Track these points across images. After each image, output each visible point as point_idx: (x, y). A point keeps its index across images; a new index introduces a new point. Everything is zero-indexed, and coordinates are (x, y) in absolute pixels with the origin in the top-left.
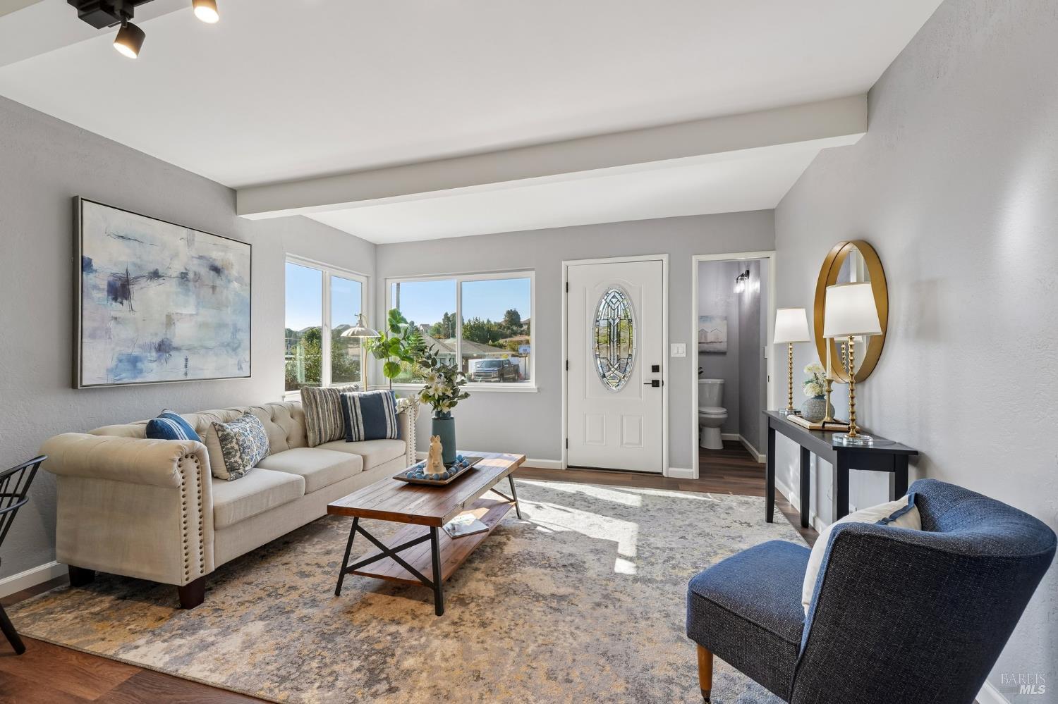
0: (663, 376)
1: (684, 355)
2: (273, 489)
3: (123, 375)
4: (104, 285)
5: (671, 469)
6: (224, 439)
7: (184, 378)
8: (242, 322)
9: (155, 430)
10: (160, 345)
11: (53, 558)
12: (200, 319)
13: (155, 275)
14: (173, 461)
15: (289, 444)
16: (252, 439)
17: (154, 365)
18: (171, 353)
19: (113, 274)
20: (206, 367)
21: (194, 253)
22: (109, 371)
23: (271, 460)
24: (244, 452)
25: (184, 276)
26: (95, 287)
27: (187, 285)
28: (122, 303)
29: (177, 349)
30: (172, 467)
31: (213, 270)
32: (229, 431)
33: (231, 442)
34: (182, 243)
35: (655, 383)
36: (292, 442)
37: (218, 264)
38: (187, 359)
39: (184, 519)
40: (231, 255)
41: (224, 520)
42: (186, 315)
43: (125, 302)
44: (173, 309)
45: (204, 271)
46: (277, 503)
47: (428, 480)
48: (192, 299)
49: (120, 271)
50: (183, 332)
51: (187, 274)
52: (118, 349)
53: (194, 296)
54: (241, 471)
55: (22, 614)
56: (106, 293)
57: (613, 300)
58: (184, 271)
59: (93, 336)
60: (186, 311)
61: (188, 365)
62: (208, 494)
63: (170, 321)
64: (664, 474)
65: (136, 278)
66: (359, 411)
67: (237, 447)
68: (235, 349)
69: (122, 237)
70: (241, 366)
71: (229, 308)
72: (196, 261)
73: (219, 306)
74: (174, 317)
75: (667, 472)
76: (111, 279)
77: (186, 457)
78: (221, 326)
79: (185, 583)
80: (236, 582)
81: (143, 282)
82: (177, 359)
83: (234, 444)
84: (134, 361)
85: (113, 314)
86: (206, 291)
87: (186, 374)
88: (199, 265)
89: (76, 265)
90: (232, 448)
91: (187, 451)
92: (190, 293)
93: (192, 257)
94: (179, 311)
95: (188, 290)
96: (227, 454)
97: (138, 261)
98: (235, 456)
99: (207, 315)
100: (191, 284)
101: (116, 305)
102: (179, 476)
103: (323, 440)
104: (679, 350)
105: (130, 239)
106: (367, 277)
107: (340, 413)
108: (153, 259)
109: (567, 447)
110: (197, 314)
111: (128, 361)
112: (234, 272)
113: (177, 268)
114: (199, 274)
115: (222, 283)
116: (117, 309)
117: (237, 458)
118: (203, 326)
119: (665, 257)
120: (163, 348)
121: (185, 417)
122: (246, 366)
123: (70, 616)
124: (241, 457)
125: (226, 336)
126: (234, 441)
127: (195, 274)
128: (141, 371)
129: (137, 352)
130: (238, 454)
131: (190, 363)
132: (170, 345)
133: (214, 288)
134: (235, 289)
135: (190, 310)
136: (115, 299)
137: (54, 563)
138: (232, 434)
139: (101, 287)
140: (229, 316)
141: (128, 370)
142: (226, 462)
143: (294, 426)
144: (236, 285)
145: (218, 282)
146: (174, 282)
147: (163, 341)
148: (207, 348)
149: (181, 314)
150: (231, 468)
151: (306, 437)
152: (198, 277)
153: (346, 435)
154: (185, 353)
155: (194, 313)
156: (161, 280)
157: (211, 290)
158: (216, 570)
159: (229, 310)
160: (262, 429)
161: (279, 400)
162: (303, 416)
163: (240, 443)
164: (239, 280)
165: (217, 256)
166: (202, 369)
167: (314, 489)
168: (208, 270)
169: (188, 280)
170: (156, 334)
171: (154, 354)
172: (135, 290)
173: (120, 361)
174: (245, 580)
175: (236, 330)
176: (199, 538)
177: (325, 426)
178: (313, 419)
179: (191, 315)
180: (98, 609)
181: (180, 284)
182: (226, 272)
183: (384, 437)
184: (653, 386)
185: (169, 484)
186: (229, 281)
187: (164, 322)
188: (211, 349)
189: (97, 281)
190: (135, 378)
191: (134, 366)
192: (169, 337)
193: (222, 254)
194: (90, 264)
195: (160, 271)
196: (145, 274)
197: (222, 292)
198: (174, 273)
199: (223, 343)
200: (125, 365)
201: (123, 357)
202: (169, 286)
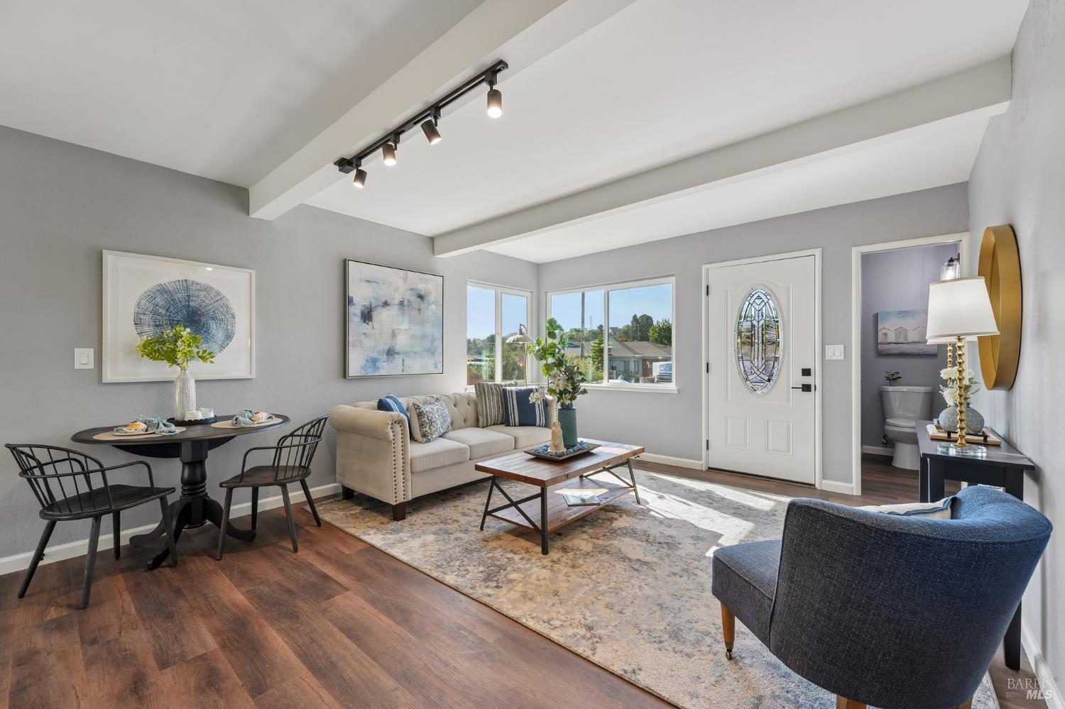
0: (815, 380)
1: (842, 357)
2: (448, 452)
3: (369, 370)
4: (359, 313)
5: (824, 481)
6: (420, 415)
7: (402, 373)
8: (437, 333)
9: (382, 406)
10: (388, 351)
11: (335, 482)
12: (411, 332)
13: (386, 304)
14: (388, 424)
15: (465, 424)
16: (437, 417)
17: (385, 364)
18: (395, 356)
19: (363, 306)
20: (415, 366)
21: (408, 287)
22: (362, 368)
23: (451, 434)
24: (431, 425)
25: (402, 303)
26: (355, 315)
27: (403, 310)
28: (368, 324)
29: (398, 353)
30: (387, 428)
31: (418, 297)
32: (423, 409)
33: (424, 417)
34: (401, 281)
35: (806, 388)
36: (468, 423)
37: (422, 293)
38: (403, 361)
39: (394, 463)
40: (430, 285)
41: (418, 468)
42: (403, 330)
43: (370, 323)
44: (396, 326)
45: (414, 299)
46: (450, 462)
47: (548, 456)
48: (407, 319)
49: (367, 303)
50: (402, 342)
52: (366, 353)
53: (408, 317)
54: (429, 438)
55: (321, 508)
56: (360, 318)
57: (757, 301)
58: (402, 300)
59: (354, 346)
60: (403, 327)
61: (405, 364)
62: (407, 448)
63: (394, 335)
64: (817, 486)
65: (375, 307)
66: (515, 402)
67: (427, 421)
68: (433, 353)
69: (369, 281)
70: (437, 365)
72: (409, 293)
73: (423, 323)
74: (396, 331)
75: (821, 484)
76: (363, 308)
77: (395, 422)
78: (424, 337)
79: (394, 504)
80: (425, 511)
81: (379, 308)
82: (398, 360)
83: (425, 419)
84: (374, 361)
85: (364, 331)
86: (415, 313)
87: (403, 370)
88: (411, 294)
89: (346, 301)
90: (425, 421)
91: (396, 419)
92: (406, 315)
93: (406, 290)
94: (399, 327)
95: (404, 312)
96: (421, 425)
97: (376, 296)
98: (426, 427)
99: (416, 329)
100: (406, 308)
101: (365, 325)
102: (391, 434)
103: (489, 423)
104: (835, 352)
105: (372, 282)
106: (531, 292)
107: (502, 404)
108: (384, 294)
109: (708, 449)
110: (410, 329)
111: (372, 361)
112: (432, 298)
113: (398, 298)
114: (411, 301)
115: (424, 306)
116: (366, 328)
117: (427, 429)
118: (413, 337)
119: (818, 252)
120: (390, 353)
121: (400, 400)
122: (440, 365)
123: (341, 513)
124: (430, 428)
125: (428, 344)
126: (426, 416)
127: (408, 301)
128: (378, 368)
129: (376, 355)
130: (428, 426)
132: (393, 351)
133: (419, 310)
134: (432, 310)
135: (405, 327)
136: (365, 321)
137: (335, 484)
138: (425, 412)
140: (429, 329)
141: (371, 367)
142: (421, 430)
143: (469, 411)
144: (433, 307)
145: (422, 306)
146: (396, 308)
147: (390, 348)
148: (415, 353)
149: (400, 329)
150: (424, 435)
151: (478, 420)
152: (410, 303)
153: (506, 422)
154: (402, 356)
155: (408, 328)
156: (389, 308)
157: (418, 312)
158: (412, 500)
159: (429, 325)
160: (446, 410)
161: (462, 391)
162: (476, 404)
163: (430, 419)
164: (435, 303)
165: (421, 287)
166: (412, 367)
167: (476, 456)
168: (416, 297)
169: (404, 306)
170: (386, 344)
171: (385, 356)
172: (375, 314)
173: (367, 361)
174: (430, 511)
175: (434, 339)
176: (402, 476)
177: (491, 412)
178: (482, 407)
179: (406, 330)
180: (354, 512)
181: (400, 309)
182: (427, 298)
183: (534, 425)
184: (803, 391)
185: (385, 439)
186: (429, 305)
187: (391, 334)
188: (418, 354)
189: (355, 311)
190: (375, 372)
191: (375, 365)
192: (393, 345)
193: (425, 285)
194: (352, 301)
195: (388, 301)
196: (380, 304)
197: (424, 313)
198: (396, 301)
199: (425, 349)
200: (370, 364)
201: (369, 359)
202: (394, 311)
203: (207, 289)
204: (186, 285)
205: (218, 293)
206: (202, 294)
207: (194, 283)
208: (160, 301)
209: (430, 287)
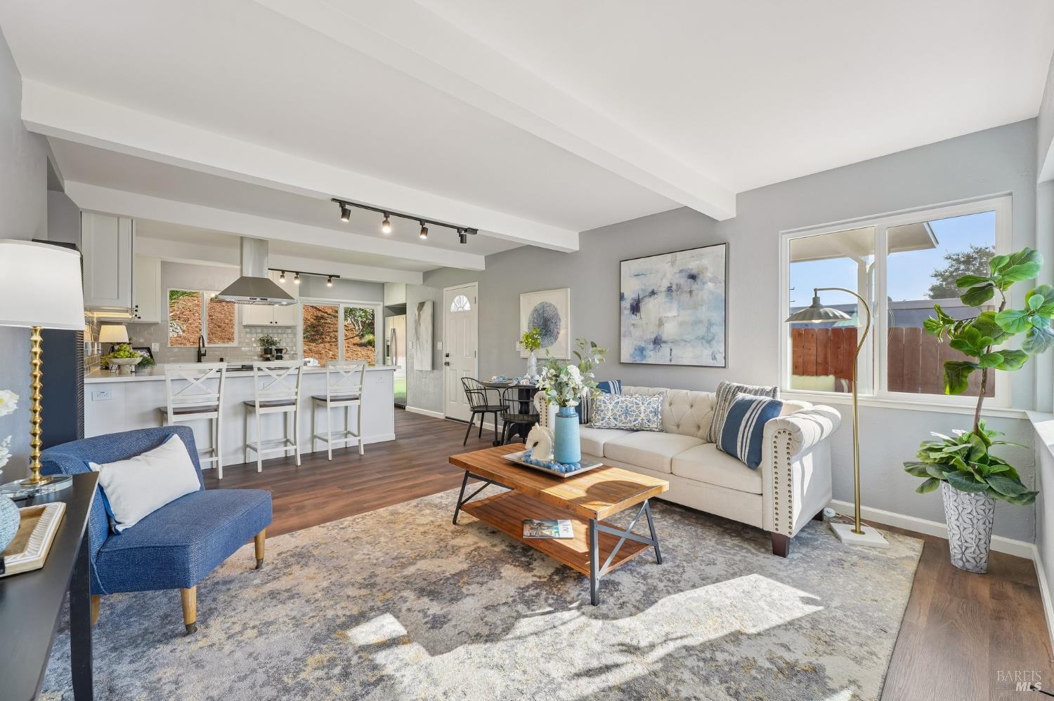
3: (637, 358)
4: (628, 306)
7: (669, 363)
8: (717, 317)
10: (655, 340)
12: (680, 319)
13: (653, 293)
17: (652, 353)
18: (662, 345)
19: (633, 299)
20: (686, 356)
21: (676, 270)
22: (631, 355)
25: (669, 289)
26: (625, 308)
27: (671, 295)
28: (636, 315)
29: (665, 342)
31: (689, 278)
34: (668, 266)
37: (694, 272)
38: (671, 349)
40: (708, 260)
42: (671, 317)
43: (638, 314)
44: (663, 314)
45: (683, 281)
48: (675, 305)
49: (635, 296)
50: (669, 330)
51: (671, 287)
52: (635, 342)
53: (676, 302)
56: (629, 311)
58: (669, 285)
59: (624, 336)
60: (670, 314)
61: (672, 355)
63: (661, 323)
65: (643, 298)
68: (709, 342)
69: (637, 275)
70: (715, 357)
71: (704, 307)
72: (677, 275)
73: (695, 307)
74: (663, 320)
76: (632, 302)
78: (697, 322)
81: (646, 299)
82: (665, 349)
84: (641, 350)
85: (633, 322)
86: (685, 297)
87: (671, 360)
88: (680, 277)
89: (620, 297)
92: (674, 300)
93: (675, 273)
94: (666, 315)
95: (672, 298)
97: (643, 287)
99: (687, 315)
100: (674, 294)
101: (634, 316)
105: (640, 275)
108: (651, 282)
110: (678, 316)
111: (639, 350)
112: (709, 275)
113: (666, 284)
114: (680, 284)
115: (697, 286)
116: (634, 319)
118: (681, 324)
120: (657, 342)
122: (720, 358)
125: (701, 331)
127: (677, 285)
128: (645, 357)
129: (643, 344)
131: (673, 352)
132: (661, 339)
133: (691, 292)
134: (710, 288)
135: (673, 313)
136: (633, 313)
139: (628, 308)
140: (704, 313)
141: (639, 356)
144: (710, 285)
145: (695, 287)
146: (664, 294)
147: (657, 337)
148: (685, 341)
149: (668, 317)
152: (679, 286)
154: (670, 345)
155: (676, 315)
156: (657, 296)
157: (689, 295)
159: (704, 308)
164: (713, 280)
165: (693, 266)
166: (682, 358)
168: (686, 279)
169: (672, 291)
170: (653, 332)
171: (652, 346)
172: (642, 306)
173: (636, 350)
175: (710, 324)
179: (675, 317)
181: (667, 296)
182: (701, 276)
186: (704, 284)
187: (657, 323)
188: (689, 342)
189: (626, 305)
190: (642, 360)
191: (642, 353)
192: (660, 334)
193: (698, 262)
194: (623, 296)
195: (655, 290)
196: (648, 294)
197: (697, 295)
198: (664, 288)
199: (699, 337)
200: (638, 353)
201: (637, 348)
202: (661, 298)
203: (550, 305)
204: (544, 305)
205: (554, 307)
206: (548, 308)
207: (546, 303)
208: (535, 316)
209: (705, 262)
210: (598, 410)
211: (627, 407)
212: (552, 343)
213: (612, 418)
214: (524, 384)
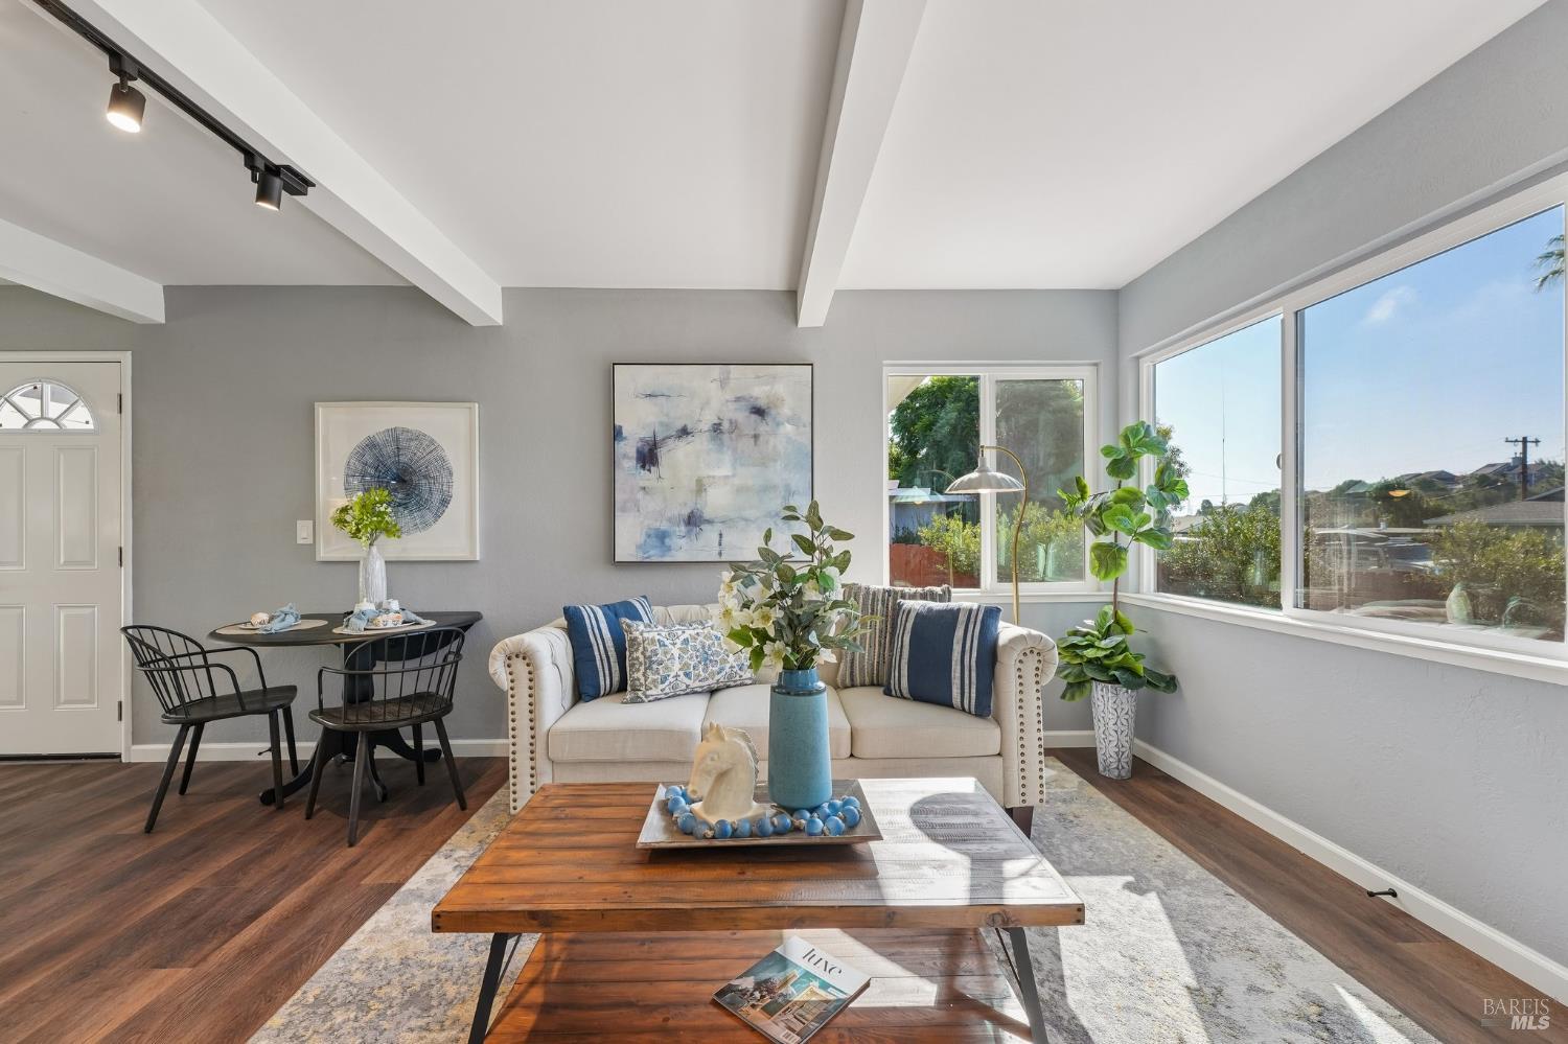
3: (652, 552)
4: (633, 453)
7: (717, 559)
8: (800, 479)
10: (689, 517)
12: (737, 481)
13: (684, 432)
14: (497, 658)
17: (682, 542)
18: (702, 527)
19: (641, 440)
20: (748, 545)
21: (729, 396)
22: (639, 547)
24: (650, 668)
25: (717, 428)
26: (625, 456)
27: (720, 439)
28: (649, 470)
29: (709, 522)
31: (753, 412)
32: (637, 633)
34: (714, 386)
37: (762, 403)
38: (721, 535)
40: (783, 386)
42: (720, 477)
43: (653, 469)
44: (705, 472)
45: (742, 416)
48: (727, 457)
49: (647, 434)
50: (716, 501)
51: (720, 424)
52: (646, 522)
53: (730, 453)
54: (643, 693)
56: (635, 461)
58: (716, 421)
59: (624, 510)
60: (718, 473)
61: (723, 543)
62: (541, 710)
63: (700, 488)
65: (664, 439)
66: (906, 640)
67: (642, 659)
69: (650, 396)
71: (779, 463)
72: (732, 406)
73: (764, 462)
74: (705, 481)
76: (640, 444)
77: (517, 656)
78: (767, 488)
81: (670, 442)
82: (710, 534)
83: (639, 654)
84: (662, 537)
85: (642, 484)
86: (746, 444)
87: (720, 554)
88: (736, 409)
89: (613, 434)
90: (638, 658)
91: (513, 649)
92: (725, 449)
93: (727, 401)
94: (711, 474)
95: (722, 444)
97: (665, 419)
98: (638, 670)
99: (749, 476)
100: (726, 437)
101: (644, 473)
102: (505, 678)
105: (656, 396)
106: (1096, 365)
108: (680, 415)
110: (734, 476)
111: (657, 536)
112: (786, 411)
113: (709, 419)
114: (736, 421)
115: (768, 429)
116: (646, 477)
117: (639, 675)
118: (740, 490)
120: (693, 521)
124: (644, 674)
125: (775, 503)
126: (641, 649)
127: (731, 422)
128: (669, 548)
129: (664, 526)
130: (642, 668)
131: (724, 539)
132: (701, 517)
133: (756, 437)
134: (786, 434)
135: (725, 471)
136: (643, 467)
138: (640, 639)
139: (631, 455)
140: (777, 474)
141: (656, 547)
142: (631, 676)
144: (789, 428)
145: (763, 428)
146: (706, 437)
147: (692, 512)
148: (746, 520)
149: (714, 477)
152: (734, 425)
153: (884, 684)
154: (718, 527)
155: (730, 474)
156: (691, 438)
157: (752, 441)
159: (779, 465)
163: (648, 654)
164: (793, 420)
165: (760, 393)
166: (741, 548)
168: (747, 414)
169: (722, 432)
170: (685, 504)
171: (683, 528)
172: (663, 454)
173: (649, 536)
175: (789, 492)
176: (530, 763)
179: (727, 477)
181: (713, 439)
182: (773, 412)
186: (778, 425)
187: (695, 488)
188: (754, 521)
189: (627, 449)
190: (662, 556)
191: (663, 542)
192: (699, 506)
193: (767, 388)
194: (620, 433)
195: (689, 427)
196: (674, 433)
197: (767, 442)
198: (706, 426)
199: (770, 513)
200: (654, 541)
201: (652, 532)
202: (700, 443)
203: (418, 437)
204: (395, 436)
205: (432, 442)
206: (413, 444)
207: (405, 431)
208: (369, 458)
209: (780, 389)
210: (652, 662)
211: (703, 647)
212: (426, 525)
213: (681, 673)
214: (390, 625)
